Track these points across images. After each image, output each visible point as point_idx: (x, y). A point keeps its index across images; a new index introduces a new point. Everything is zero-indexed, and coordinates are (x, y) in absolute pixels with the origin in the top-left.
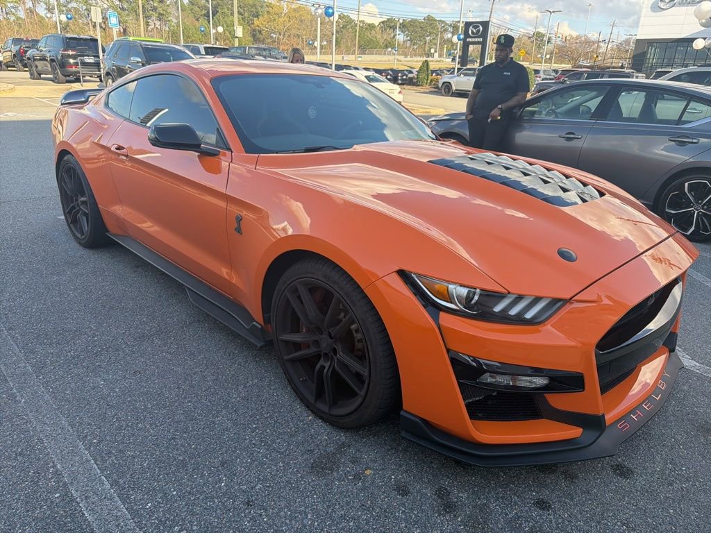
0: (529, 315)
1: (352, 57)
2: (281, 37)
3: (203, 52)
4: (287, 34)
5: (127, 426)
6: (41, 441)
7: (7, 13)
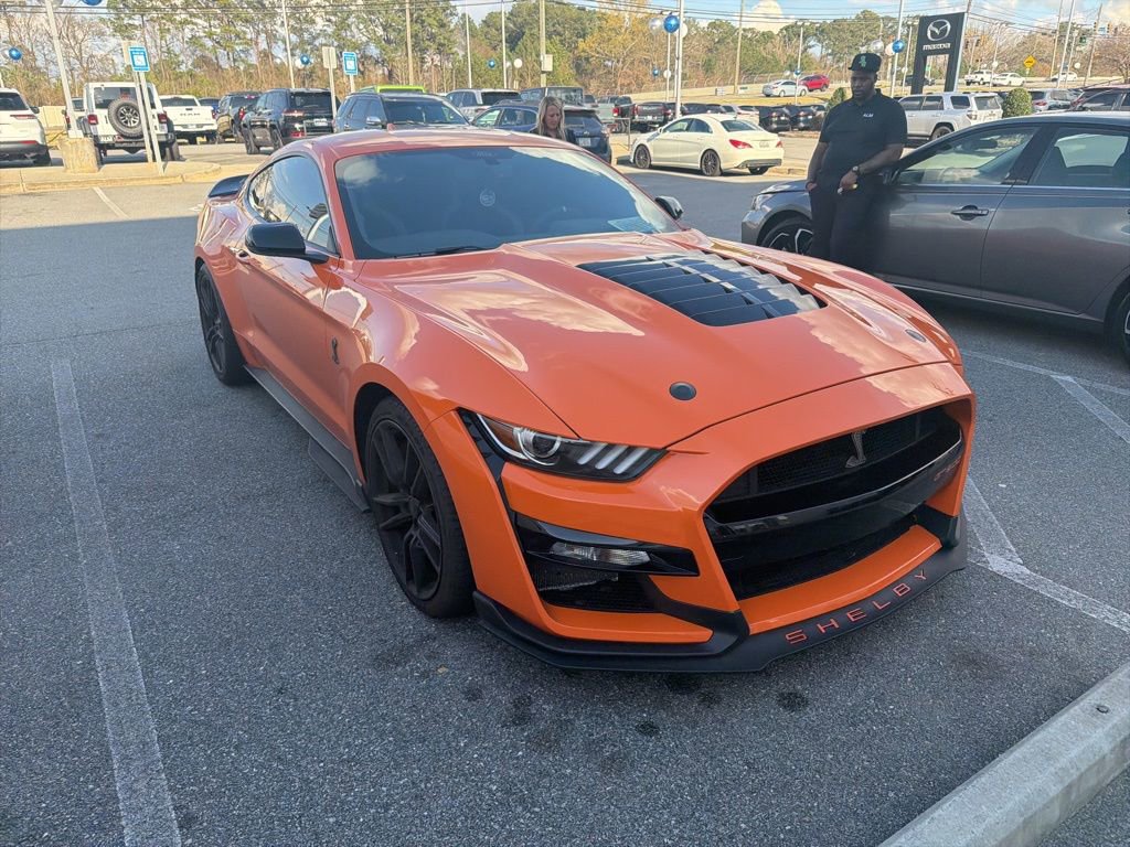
0: (620, 470)
1: (729, 89)
2: (620, 65)
3: (480, 101)
4: (629, 60)
5: (185, 596)
6: (85, 606)
7: (235, 60)
